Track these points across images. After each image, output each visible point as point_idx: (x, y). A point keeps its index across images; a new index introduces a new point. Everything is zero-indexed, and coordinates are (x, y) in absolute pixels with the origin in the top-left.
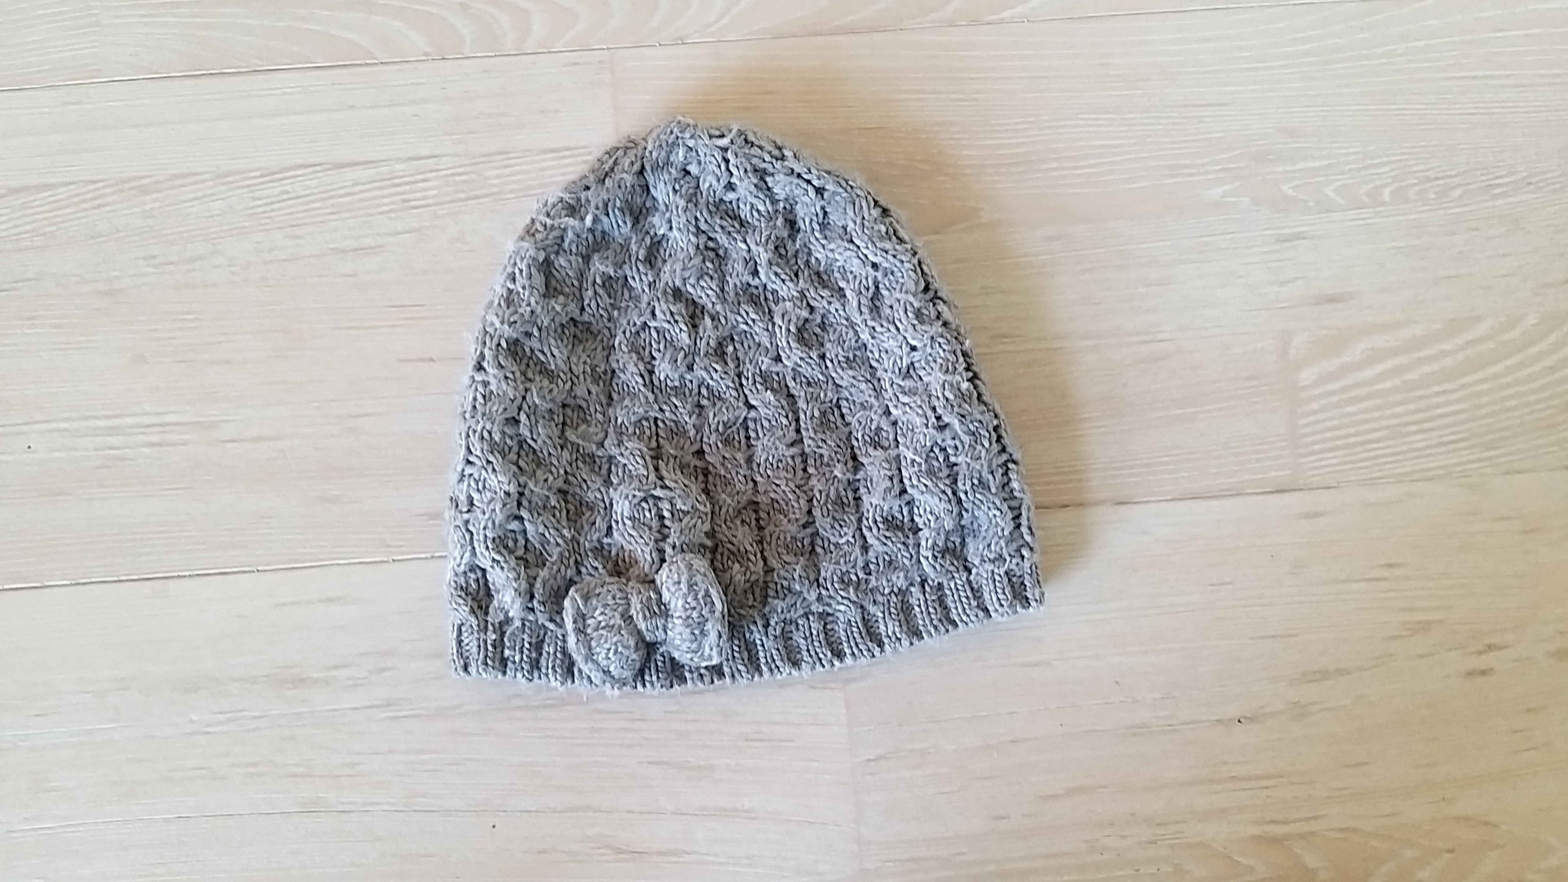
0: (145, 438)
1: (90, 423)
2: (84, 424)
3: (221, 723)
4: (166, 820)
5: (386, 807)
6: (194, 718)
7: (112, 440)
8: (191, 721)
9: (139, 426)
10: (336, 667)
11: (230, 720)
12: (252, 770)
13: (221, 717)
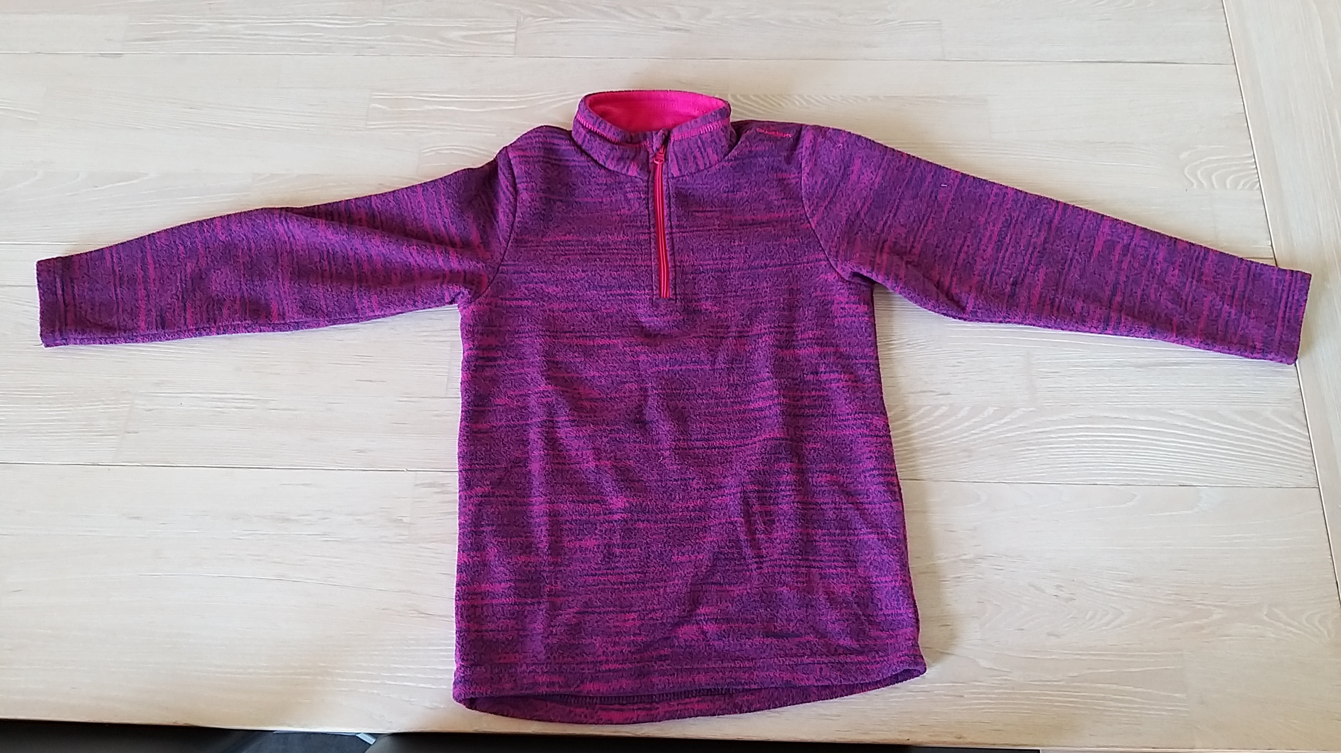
0: (234, 404)
1: (211, 396)
2: (208, 395)
3: (246, 535)
4: (213, 577)
5: (315, 581)
6: (234, 531)
7: (219, 404)
8: (233, 533)
9: (233, 399)
10: (304, 515)
11: (250, 534)
12: (257, 558)
13: (247, 532)
